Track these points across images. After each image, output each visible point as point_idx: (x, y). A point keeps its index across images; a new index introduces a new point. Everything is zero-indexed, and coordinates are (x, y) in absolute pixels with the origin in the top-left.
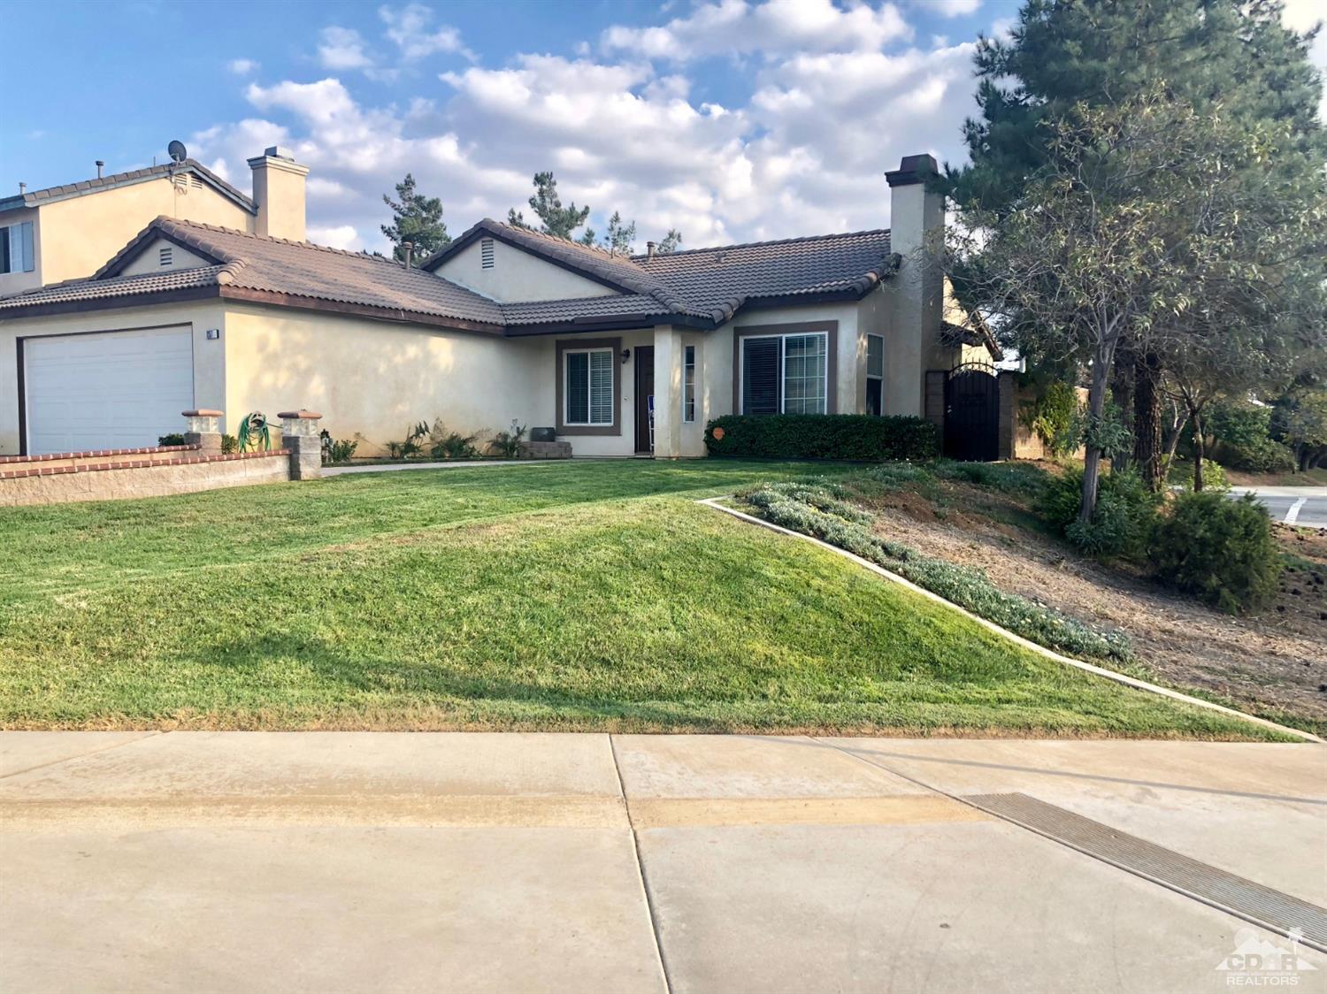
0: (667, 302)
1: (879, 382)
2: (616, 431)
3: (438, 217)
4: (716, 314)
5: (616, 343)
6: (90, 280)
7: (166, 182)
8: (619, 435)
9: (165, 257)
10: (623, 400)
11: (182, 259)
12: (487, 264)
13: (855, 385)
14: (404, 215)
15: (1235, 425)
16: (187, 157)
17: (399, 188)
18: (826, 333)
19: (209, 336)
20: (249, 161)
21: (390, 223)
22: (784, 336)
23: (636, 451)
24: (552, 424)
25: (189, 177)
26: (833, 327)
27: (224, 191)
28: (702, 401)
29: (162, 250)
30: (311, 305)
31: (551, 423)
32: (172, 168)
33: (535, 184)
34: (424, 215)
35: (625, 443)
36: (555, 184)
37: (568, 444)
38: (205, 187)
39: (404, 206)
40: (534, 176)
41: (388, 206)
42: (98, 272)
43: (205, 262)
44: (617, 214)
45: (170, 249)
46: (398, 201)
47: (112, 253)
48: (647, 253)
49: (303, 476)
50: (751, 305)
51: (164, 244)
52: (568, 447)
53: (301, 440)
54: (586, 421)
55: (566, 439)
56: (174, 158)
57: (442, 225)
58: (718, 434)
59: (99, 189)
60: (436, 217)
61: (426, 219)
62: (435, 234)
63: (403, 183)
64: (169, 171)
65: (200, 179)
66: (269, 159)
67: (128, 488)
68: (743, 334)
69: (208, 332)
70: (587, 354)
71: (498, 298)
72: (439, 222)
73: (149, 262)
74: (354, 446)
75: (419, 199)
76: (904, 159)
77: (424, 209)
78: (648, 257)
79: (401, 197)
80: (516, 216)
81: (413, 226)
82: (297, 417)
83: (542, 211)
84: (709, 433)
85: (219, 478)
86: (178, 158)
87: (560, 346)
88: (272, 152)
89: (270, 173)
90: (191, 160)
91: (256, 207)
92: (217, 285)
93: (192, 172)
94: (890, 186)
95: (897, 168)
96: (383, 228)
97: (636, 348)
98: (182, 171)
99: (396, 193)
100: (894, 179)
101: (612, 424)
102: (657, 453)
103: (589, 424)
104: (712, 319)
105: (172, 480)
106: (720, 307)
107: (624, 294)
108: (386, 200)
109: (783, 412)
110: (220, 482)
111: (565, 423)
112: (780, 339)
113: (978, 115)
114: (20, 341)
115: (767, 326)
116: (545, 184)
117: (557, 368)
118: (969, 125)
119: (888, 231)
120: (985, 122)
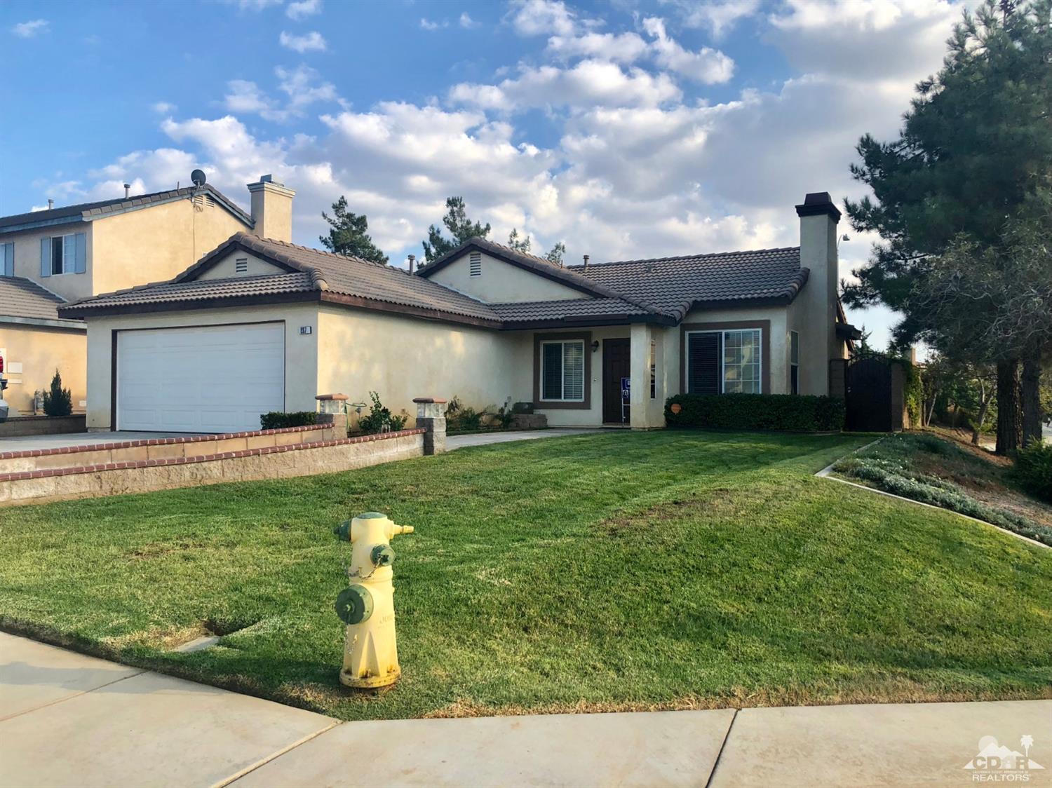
0: (641, 304)
1: (796, 367)
2: (586, 405)
3: (364, 230)
4: (676, 314)
5: (587, 336)
6: (171, 283)
7: (189, 201)
8: (589, 409)
9: (241, 265)
10: (592, 381)
11: (256, 267)
12: (475, 272)
13: (785, 371)
14: (338, 228)
15: (973, 396)
16: (206, 182)
17: (334, 207)
18: (760, 330)
19: (303, 331)
20: (249, 185)
21: (327, 235)
22: (724, 332)
23: (603, 422)
24: (530, 400)
25: (205, 198)
26: (766, 325)
27: (230, 209)
28: (662, 382)
29: (238, 260)
30: (380, 307)
31: (529, 398)
32: (193, 191)
33: (448, 206)
34: (354, 228)
35: (594, 415)
36: (464, 206)
37: (544, 416)
38: (216, 206)
39: (339, 221)
40: (447, 200)
41: (326, 221)
42: (178, 276)
43: (281, 270)
44: (515, 230)
45: (246, 259)
46: (334, 218)
47: (193, 261)
48: (583, 264)
49: (436, 452)
50: (698, 307)
51: (241, 255)
52: (544, 418)
53: (434, 421)
54: (560, 397)
55: (542, 412)
56: (196, 183)
57: (367, 236)
58: (676, 409)
59: (139, 207)
60: (363, 230)
61: (354, 232)
62: (363, 243)
63: (338, 203)
64: (190, 193)
65: (213, 200)
66: (266, 185)
67: (320, 464)
68: (688, 330)
69: (302, 329)
70: (561, 344)
71: (484, 300)
72: (365, 234)
73: (226, 269)
74: (404, 421)
75: (350, 216)
76: (808, 195)
77: (354, 224)
78: (584, 267)
79: (336, 214)
80: (435, 231)
81: (346, 237)
82: (433, 402)
83: (453, 227)
84: (668, 408)
85: (381, 453)
86: (199, 183)
87: (537, 339)
88: (267, 179)
89: (267, 196)
90: (207, 185)
91: (254, 222)
92: (319, 290)
93: (207, 195)
94: (799, 216)
95: (803, 203)
96: (321, 238)
97: (604, 340)
98: (201, 193)
99: (333, 211)
100: (802, 211)
101: (582, 400)
102: (633, 424)
103: (563, 400)
104: (675, 318)
105: (349, 456)
106: (676, 308)
107: (596, 298)
108: (324, 216)
109: (723, 392)
110: (380, 457)
111: (541, 399)
112: (721, 334)
113: (860, 162)
114: (115, 333)
115: (709, 323)
116: (456, 206)
117: (534, 356)
118: (854, 169)
119: (798, 249)
120: (866, 168)
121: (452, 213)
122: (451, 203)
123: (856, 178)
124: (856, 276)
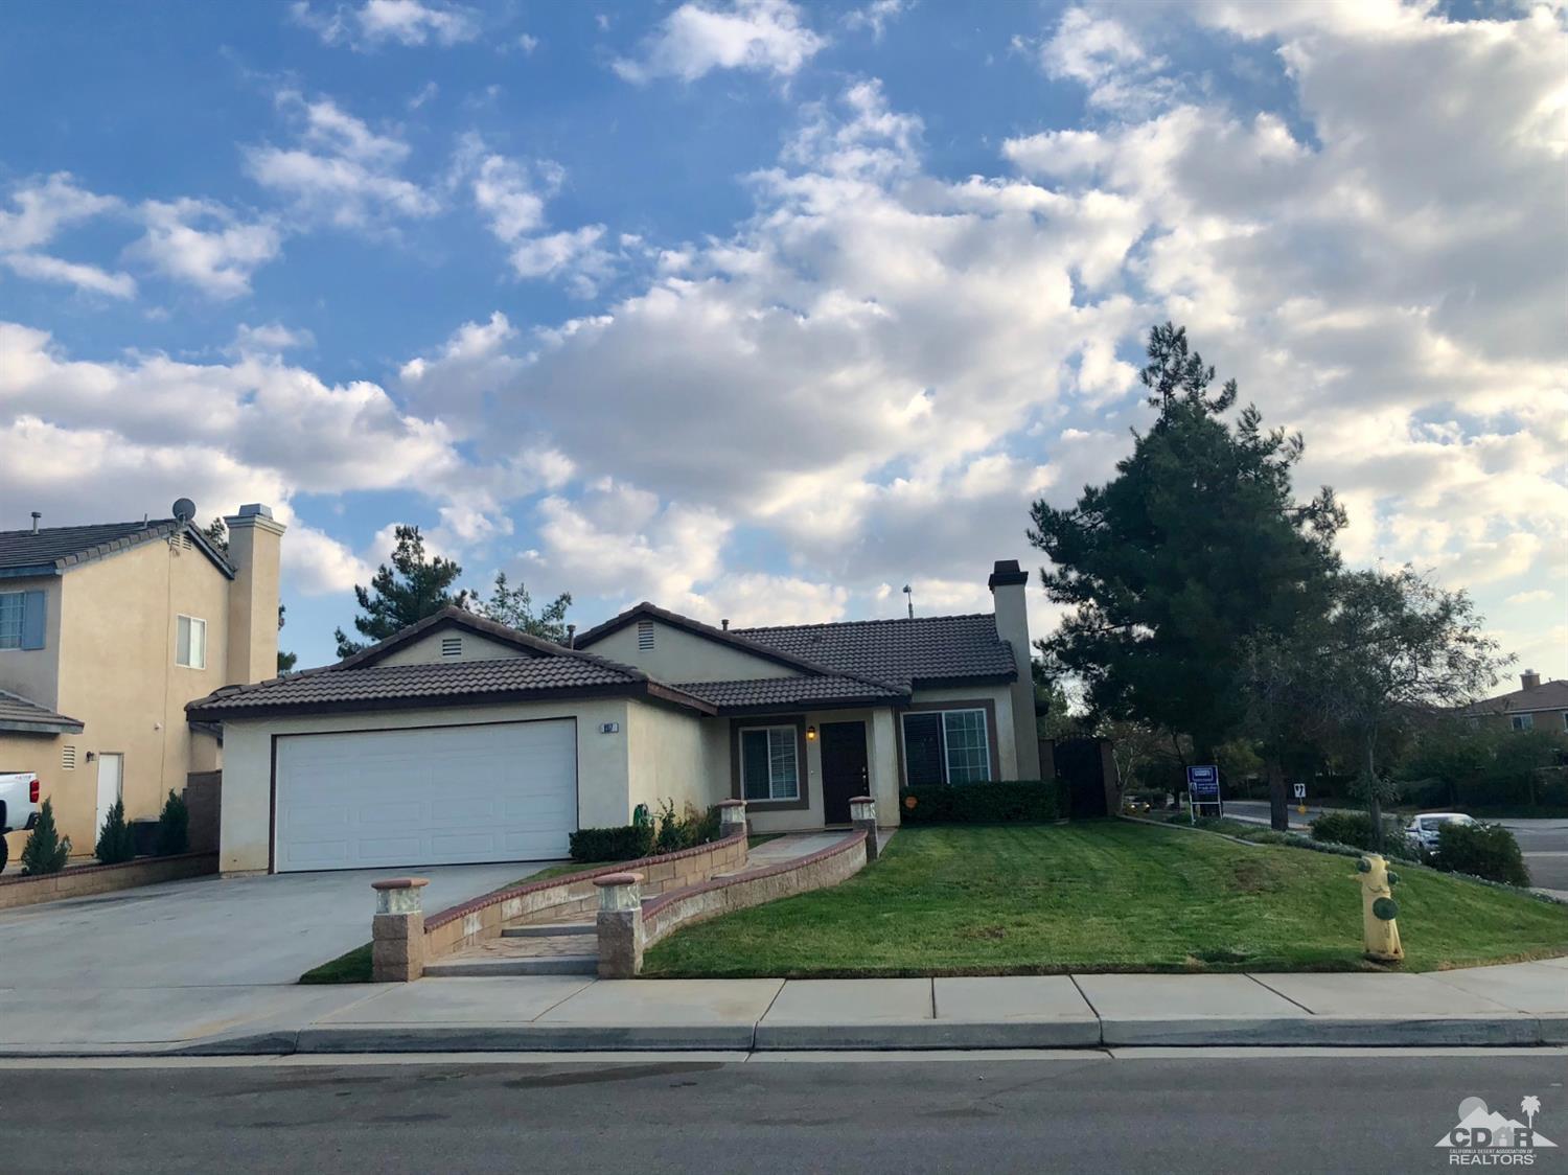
2: (803, 805)
5: (798, 720)
8: (808, 808)
10: (809, 774)
11: (476, 649)
12: (645, 645)
13: (1015, 755)
18: (984, 710)
19: (606, 729)
22: (944, 713)
23: (826, 823)
25: (182, 537)
26: (990, 705)
32: (171, 526)
33: (397, 538)
35: (814, 816)
36: (423, 538)
43: (517, 653)
45: (458, 640)
51: (452, 634)
54: (768, 797)
56: (178, 515)
58: (911, 802)
65: (191, 540)
68: (904, 711)
69: (605, 726)
70: (765, 732)
76: (995, 563)
84: (902, 802)
87: (734, 727)
89: (257, 534)
91: (234, 570)
97: (821, 725)
98: (180, 529)
101: (798, 798)
103: (772, 799)
109: (949, 782)
112: (940, 715)
113: (1034, 528)
114: (274, 738)
115: (927, 703)
116: (411, 538)
117: (731, 745)
118: (1031, 536)
119: (993, 616)
120: (1042, 535)
121: (403, 547)
122: (403, 534)
123: (1034, 545)
124: (1038, 648)
